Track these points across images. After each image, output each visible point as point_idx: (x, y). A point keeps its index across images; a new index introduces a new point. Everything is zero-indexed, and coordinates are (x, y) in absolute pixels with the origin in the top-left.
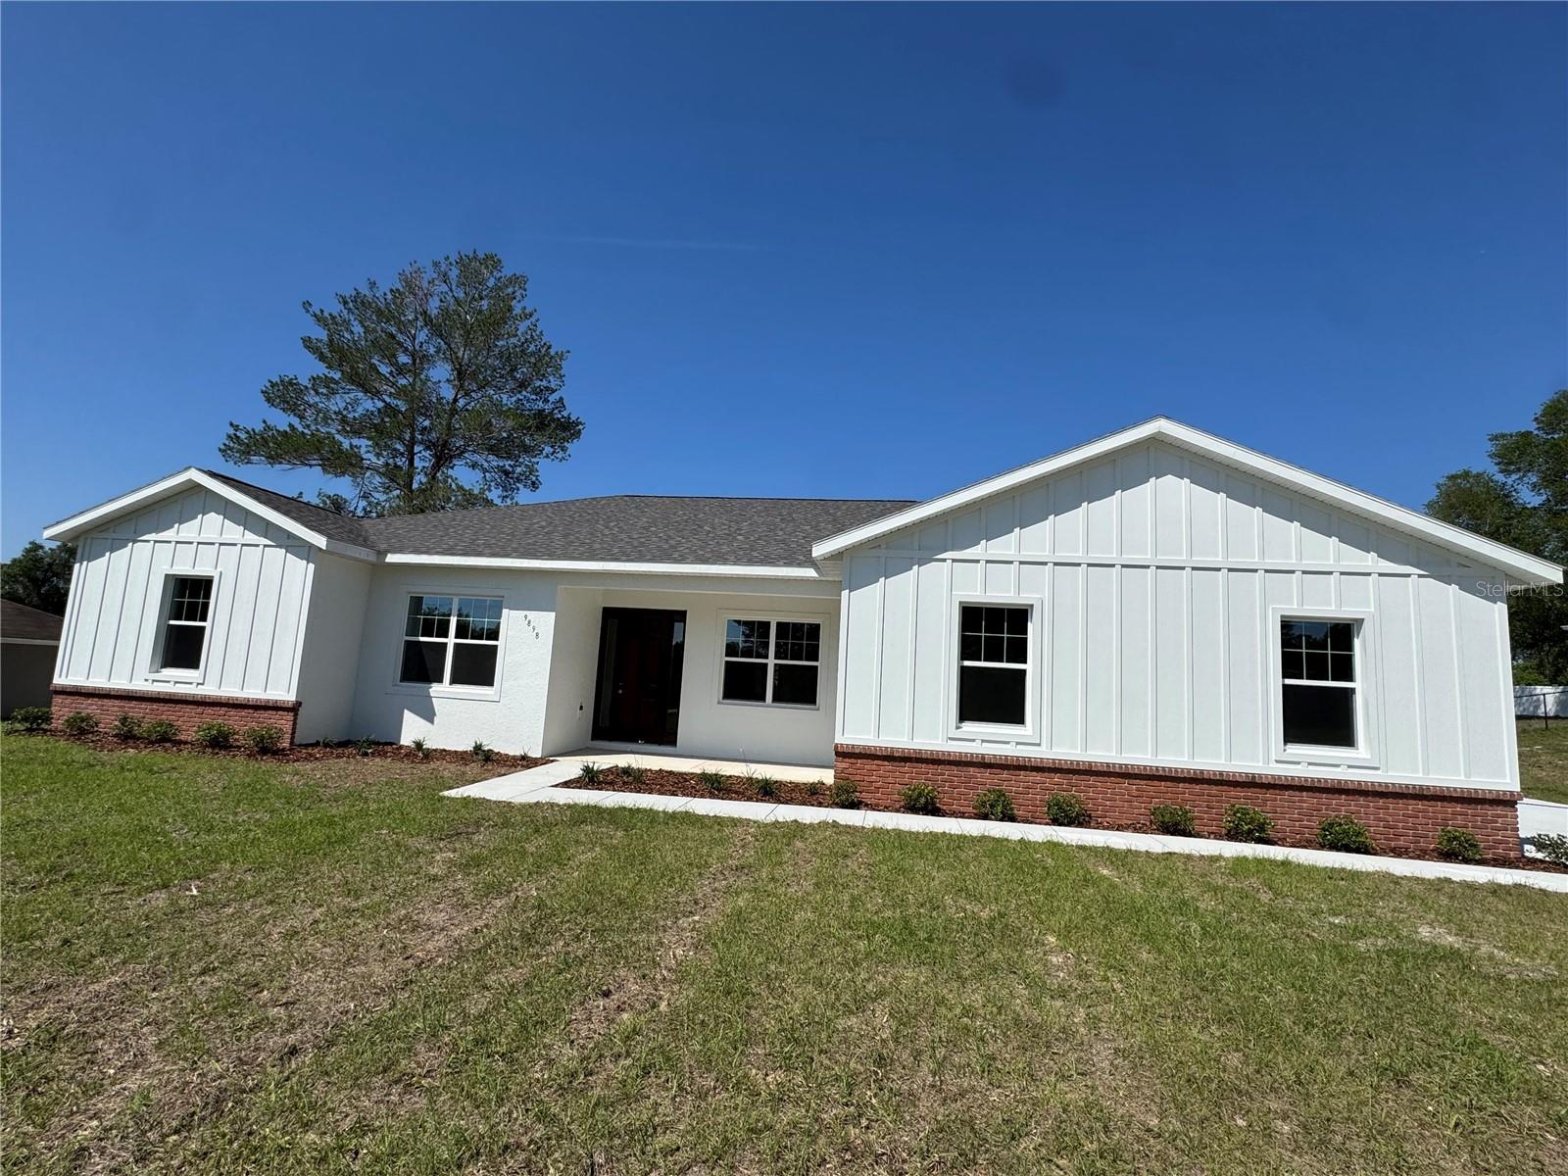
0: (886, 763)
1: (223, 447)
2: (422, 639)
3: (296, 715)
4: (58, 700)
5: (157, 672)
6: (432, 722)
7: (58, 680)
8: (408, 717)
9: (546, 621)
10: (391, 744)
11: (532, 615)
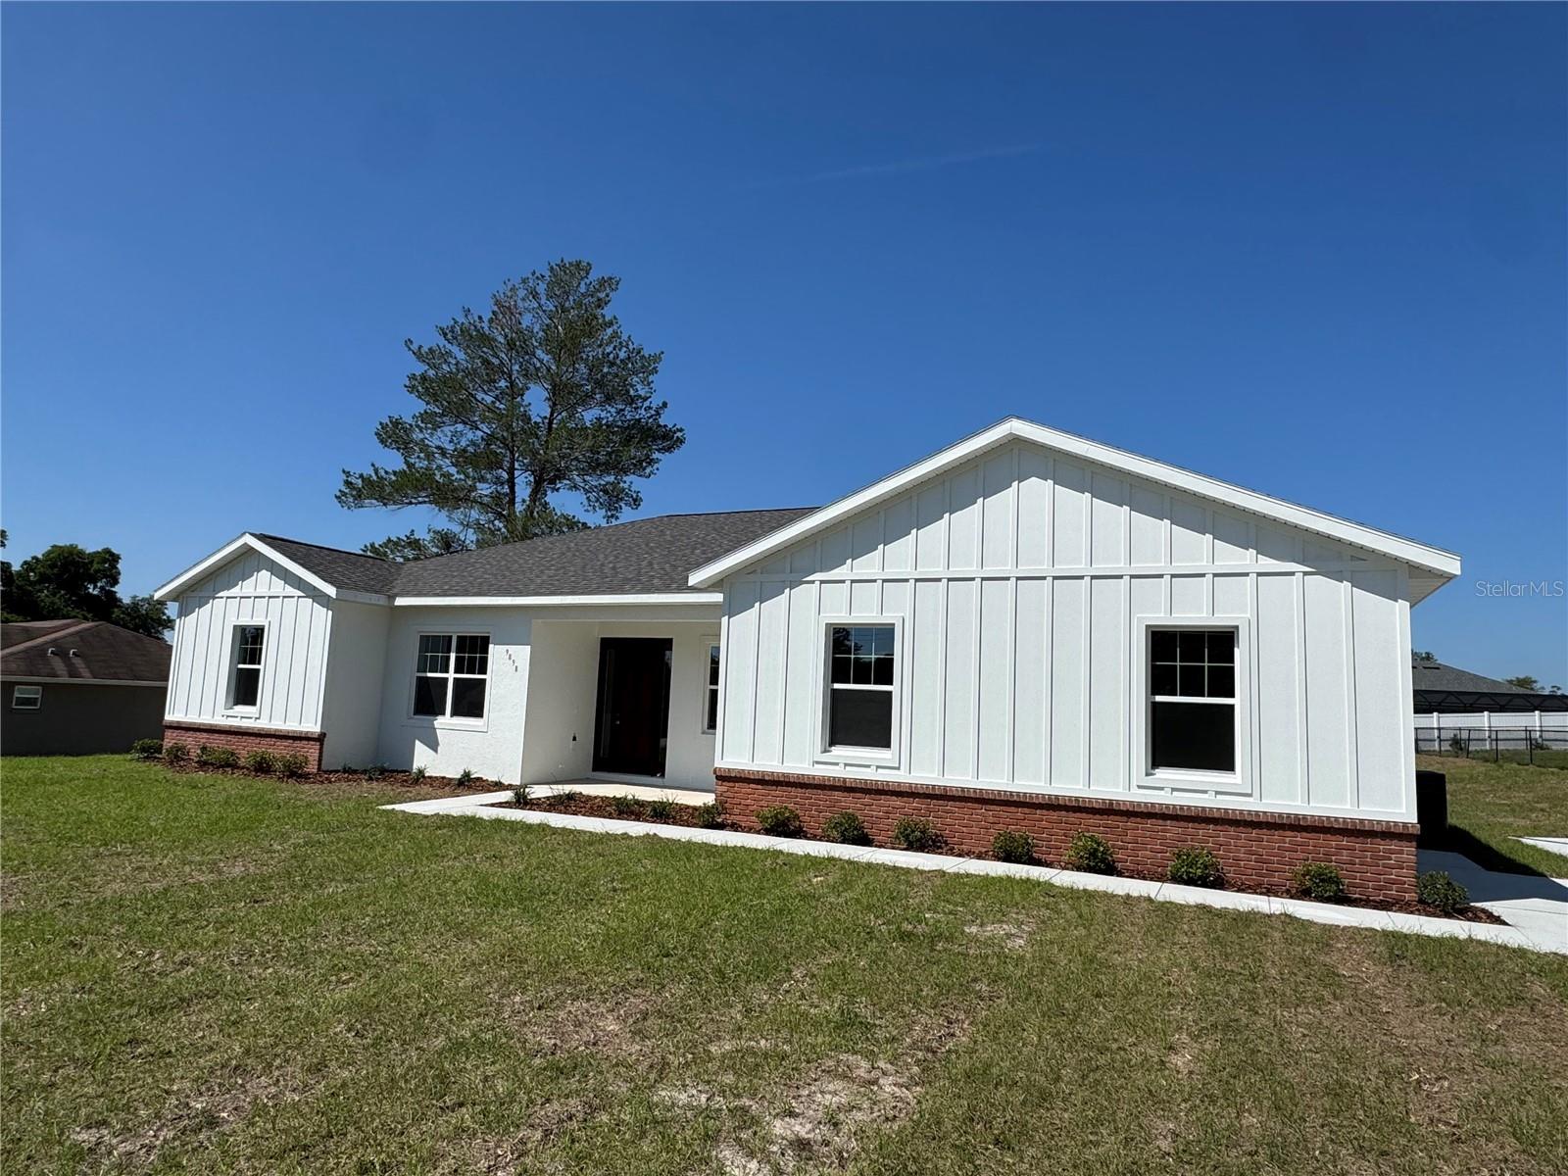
0: (760, 787)
1: (338, 494)
2: (430, 675)
3: (322, 745)
4: (168, 733)
5: (231, 708)
6: (436, 751)
7: (168, 717)
8: (419, 747)
9: (522, 653)
10: (405, 771)
11: (512, 649)
